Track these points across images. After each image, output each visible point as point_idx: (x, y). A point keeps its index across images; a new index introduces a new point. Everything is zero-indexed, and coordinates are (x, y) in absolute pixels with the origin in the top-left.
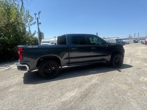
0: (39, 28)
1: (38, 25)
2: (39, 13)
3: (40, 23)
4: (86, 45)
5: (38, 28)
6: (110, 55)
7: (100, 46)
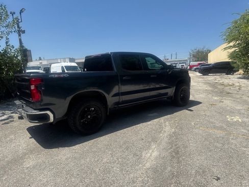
0: (22, 41)
1: (20, 35)
2: (21, 12)
3: (24, 32)
4: (143, 72)
5: (20, 40)
6: (173, 86)
7: (159, 73)
